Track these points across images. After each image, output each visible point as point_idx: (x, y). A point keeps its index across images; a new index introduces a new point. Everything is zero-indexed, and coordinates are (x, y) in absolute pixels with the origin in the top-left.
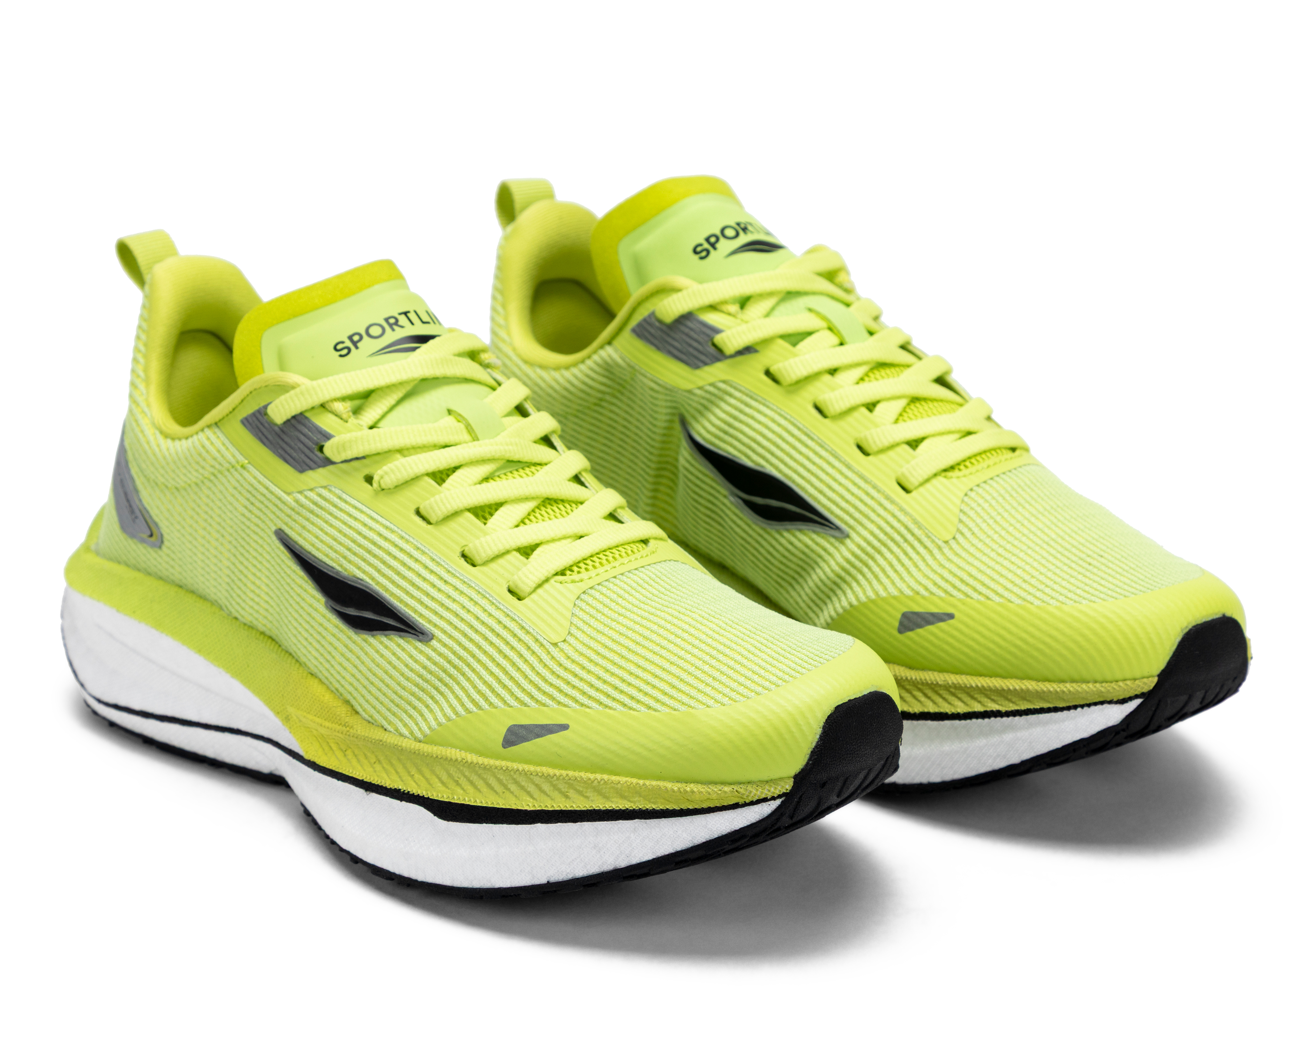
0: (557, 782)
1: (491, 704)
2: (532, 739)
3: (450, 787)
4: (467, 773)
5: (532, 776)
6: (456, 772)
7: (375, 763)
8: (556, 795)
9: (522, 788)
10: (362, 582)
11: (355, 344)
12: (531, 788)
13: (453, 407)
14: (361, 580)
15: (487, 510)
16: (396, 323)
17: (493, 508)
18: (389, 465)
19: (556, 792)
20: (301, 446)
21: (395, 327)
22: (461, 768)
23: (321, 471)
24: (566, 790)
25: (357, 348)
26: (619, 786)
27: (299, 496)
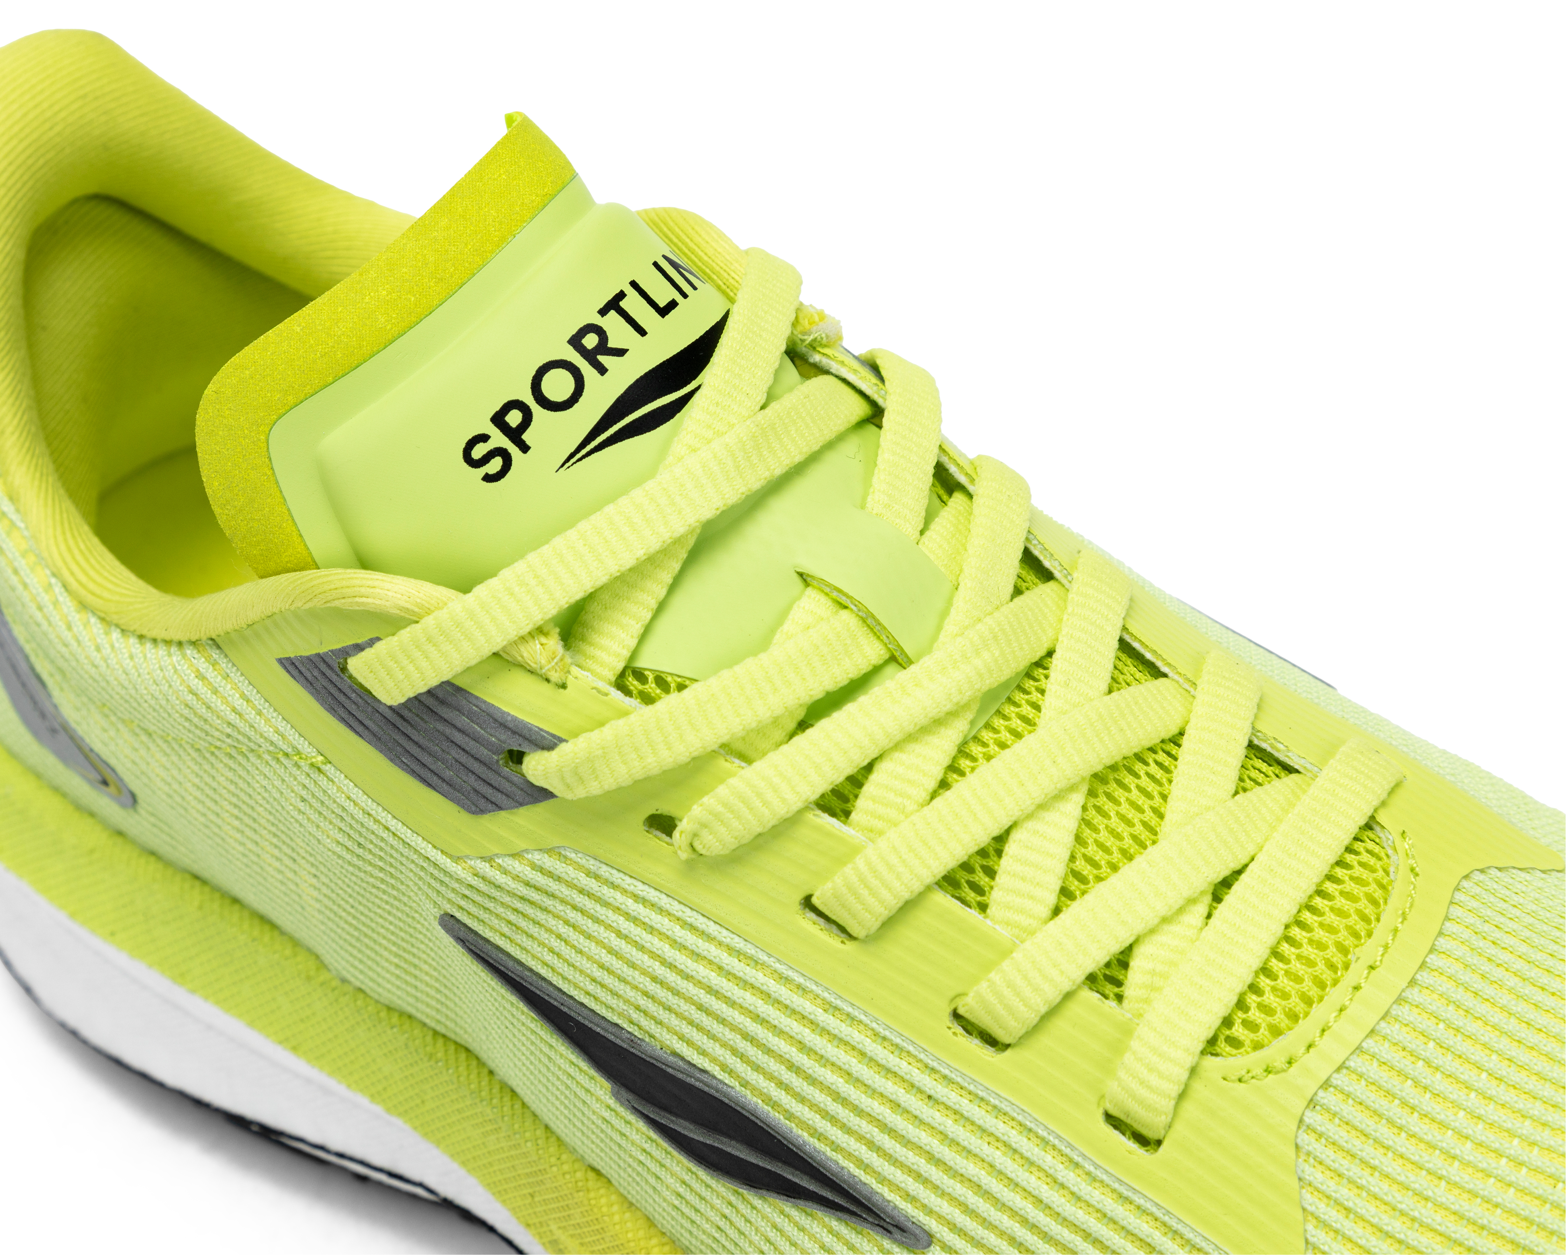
10: (704, 1077)
11: (516, 435)
13: (809, 567)
14: (699, 1070)
15: (977, 865)
16: (603, 347)
17: (992, 852)
18: (706, 800)
20: (462, 756)
21: (602, 359)
23: (525, 812)
25: (524, 448)
27: (485, 866)
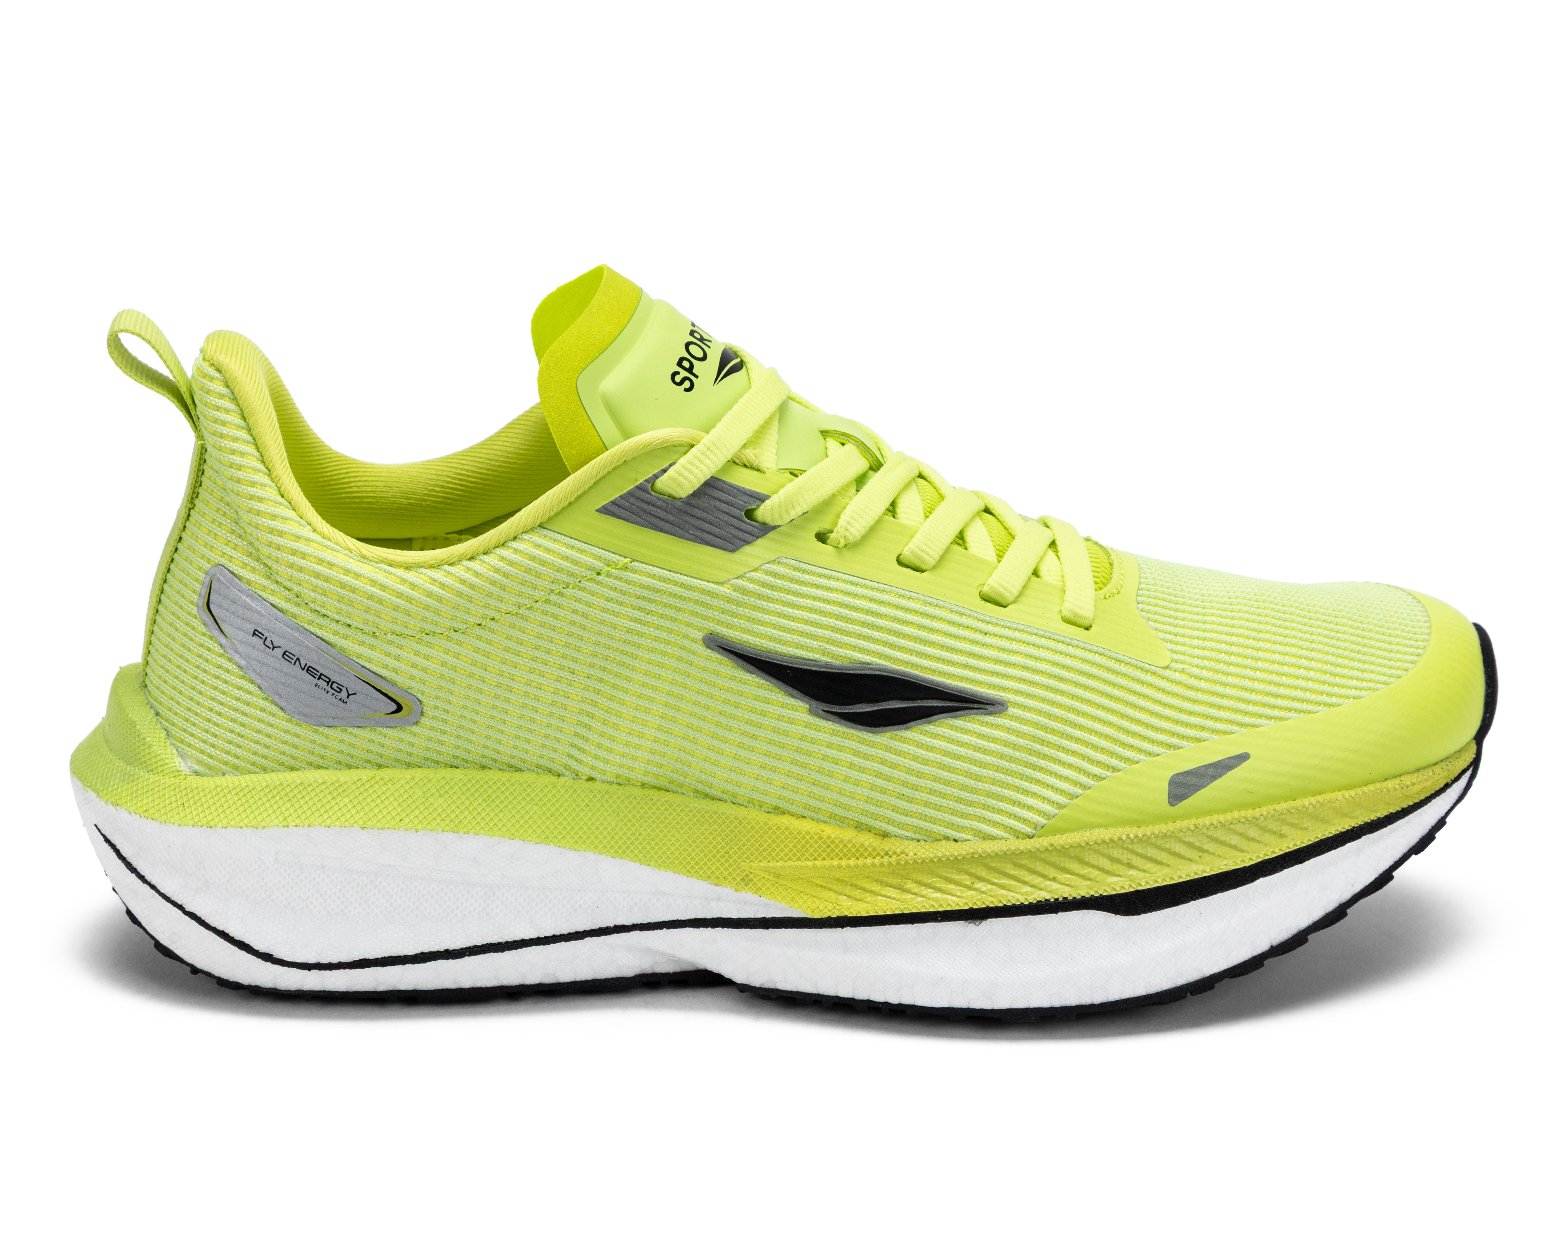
0: (1265, 823)
1: (1127, 760)
2: (1208, 784)
3: (1121, 874)
4: (1140, 850)
5: (1232, 826)
6: (1123, 854)
7: (972, 883)
8: (1267, 837)
9: (1223, 843)
10: (871, 666)
11: (690, 371)
12: (1235, 840)
13: (826, 427)
14: (868, 664)
19: (1267, 835)
20: (726, 518)
22: (1130, 847)
23: (760, 542)
24: (1279, 828)
25: (696, 376)
26: (1337, 803)
27: (740, 582)
